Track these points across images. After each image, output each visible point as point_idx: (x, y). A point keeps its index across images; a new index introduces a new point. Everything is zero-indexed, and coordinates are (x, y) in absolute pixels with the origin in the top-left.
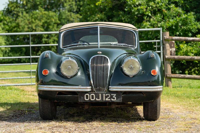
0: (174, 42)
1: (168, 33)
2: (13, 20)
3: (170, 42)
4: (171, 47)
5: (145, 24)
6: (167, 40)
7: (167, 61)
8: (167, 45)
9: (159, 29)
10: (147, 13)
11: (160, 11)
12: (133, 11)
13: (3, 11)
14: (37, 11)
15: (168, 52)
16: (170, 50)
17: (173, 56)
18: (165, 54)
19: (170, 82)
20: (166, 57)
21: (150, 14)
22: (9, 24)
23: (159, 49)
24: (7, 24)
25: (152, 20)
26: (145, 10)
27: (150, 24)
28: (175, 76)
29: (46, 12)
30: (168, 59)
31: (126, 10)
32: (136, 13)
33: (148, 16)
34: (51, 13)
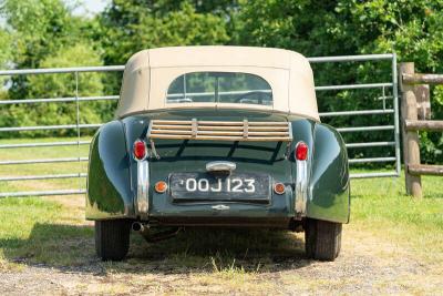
0: (427, 86)
1: (411, 66)
2: (124, 35)
3: (416, 87)
4: (420, 99)
5: (381, 45)
6: (410, 83)
7: (410, 134)
8: (410, 96)
9: (390, 56)
10: (387, 18)
11: (418, 12)
12: (354, 12)
13: (104, 13)
14: (181, 13)
15: (412, 112)
16: (419, 106)
17: (424, 122)
18: (403, 116)
19: (416, 184)
20: (408, 123)
21: (394, 21)
22: (116, 43)
23: (390, 104)
24: (112, 45)
25: (398, 33)
26: (381, 11)
27: (394, 43)
28: (430, 170)
29: (201, 16)
30: (413, 129)
31: (338, 10)
32: (363, 18)
33: (389, 24)
34: (211, 18)
